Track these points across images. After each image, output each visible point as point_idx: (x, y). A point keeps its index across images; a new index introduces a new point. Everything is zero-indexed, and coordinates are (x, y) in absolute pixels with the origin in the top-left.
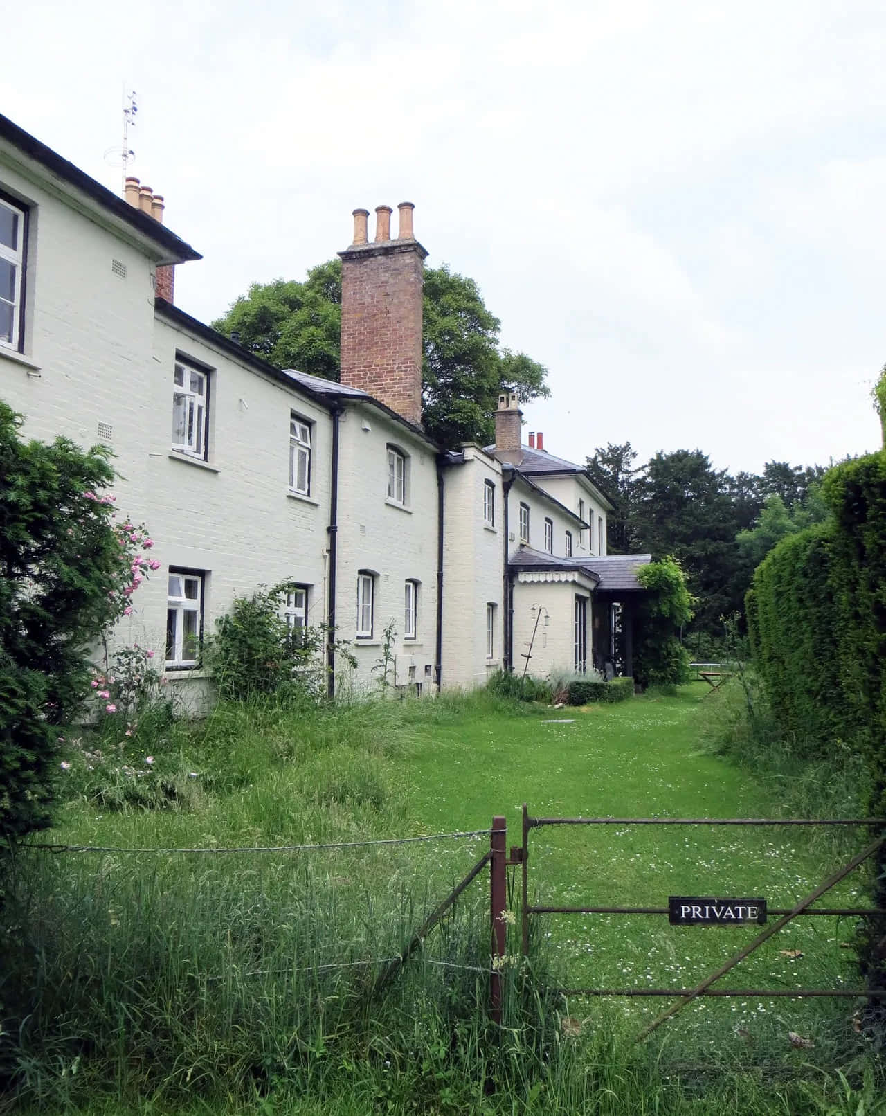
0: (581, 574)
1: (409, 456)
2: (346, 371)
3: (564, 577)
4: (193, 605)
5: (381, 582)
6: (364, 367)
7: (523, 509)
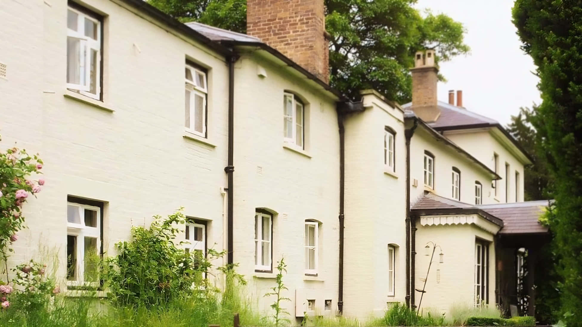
0: (481, 217)
1: (308, 104)
2: (252, 25)
3: (463, 219)
4: (93, 232)
5: (279, 221)
6: (269, 20)
7: (428, 157)
